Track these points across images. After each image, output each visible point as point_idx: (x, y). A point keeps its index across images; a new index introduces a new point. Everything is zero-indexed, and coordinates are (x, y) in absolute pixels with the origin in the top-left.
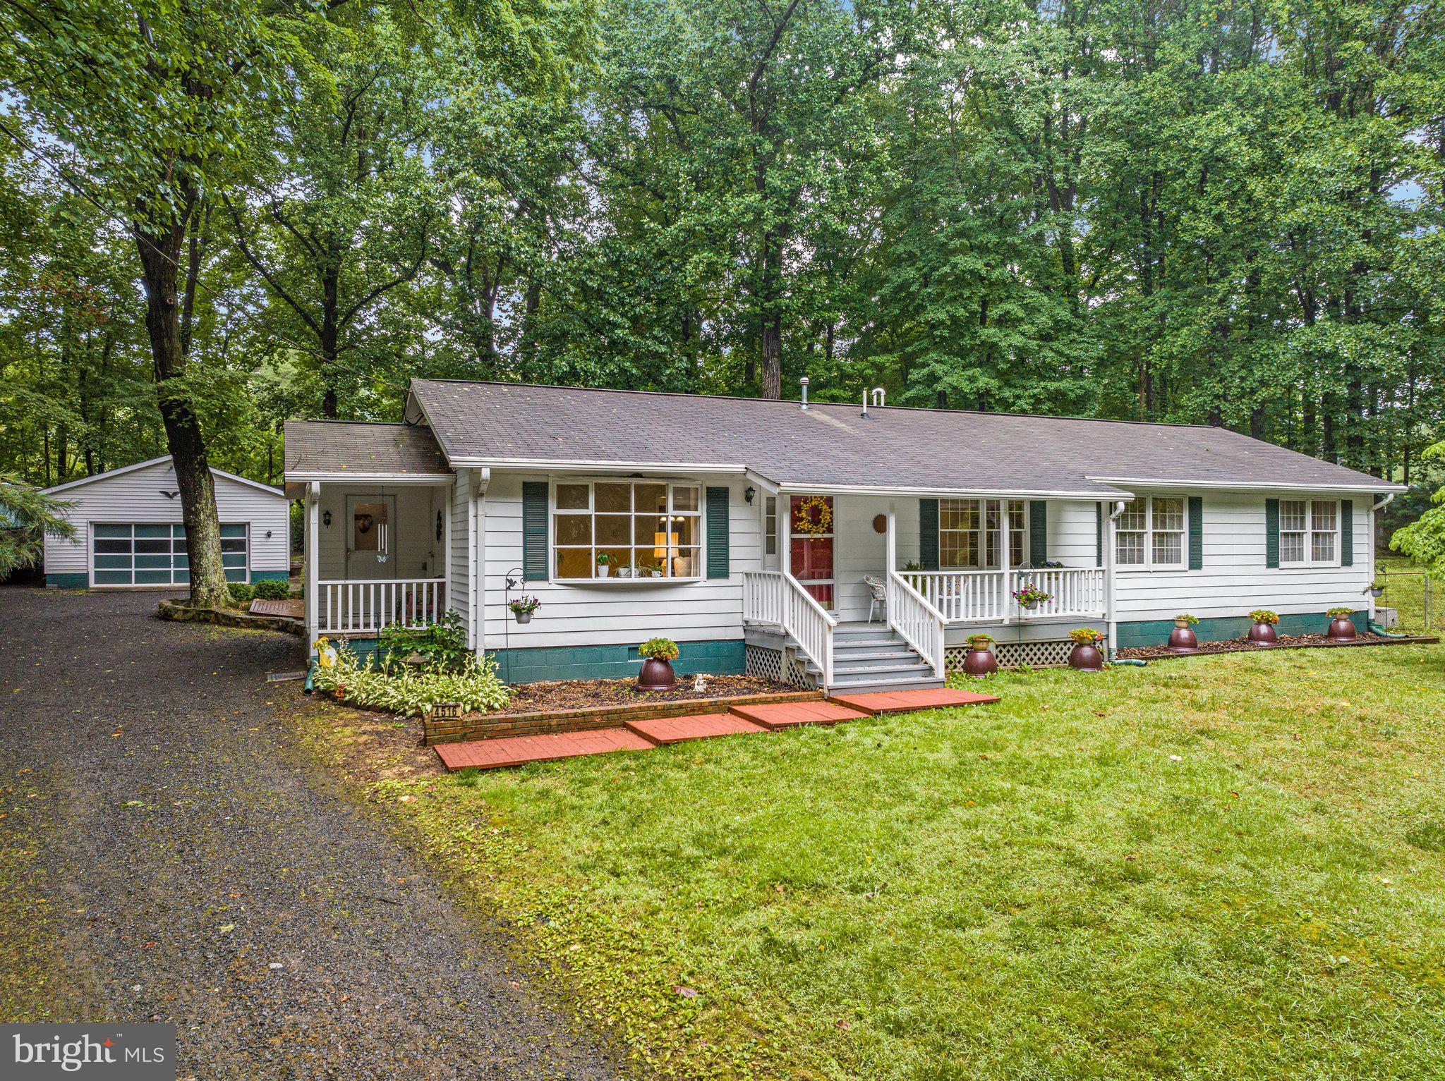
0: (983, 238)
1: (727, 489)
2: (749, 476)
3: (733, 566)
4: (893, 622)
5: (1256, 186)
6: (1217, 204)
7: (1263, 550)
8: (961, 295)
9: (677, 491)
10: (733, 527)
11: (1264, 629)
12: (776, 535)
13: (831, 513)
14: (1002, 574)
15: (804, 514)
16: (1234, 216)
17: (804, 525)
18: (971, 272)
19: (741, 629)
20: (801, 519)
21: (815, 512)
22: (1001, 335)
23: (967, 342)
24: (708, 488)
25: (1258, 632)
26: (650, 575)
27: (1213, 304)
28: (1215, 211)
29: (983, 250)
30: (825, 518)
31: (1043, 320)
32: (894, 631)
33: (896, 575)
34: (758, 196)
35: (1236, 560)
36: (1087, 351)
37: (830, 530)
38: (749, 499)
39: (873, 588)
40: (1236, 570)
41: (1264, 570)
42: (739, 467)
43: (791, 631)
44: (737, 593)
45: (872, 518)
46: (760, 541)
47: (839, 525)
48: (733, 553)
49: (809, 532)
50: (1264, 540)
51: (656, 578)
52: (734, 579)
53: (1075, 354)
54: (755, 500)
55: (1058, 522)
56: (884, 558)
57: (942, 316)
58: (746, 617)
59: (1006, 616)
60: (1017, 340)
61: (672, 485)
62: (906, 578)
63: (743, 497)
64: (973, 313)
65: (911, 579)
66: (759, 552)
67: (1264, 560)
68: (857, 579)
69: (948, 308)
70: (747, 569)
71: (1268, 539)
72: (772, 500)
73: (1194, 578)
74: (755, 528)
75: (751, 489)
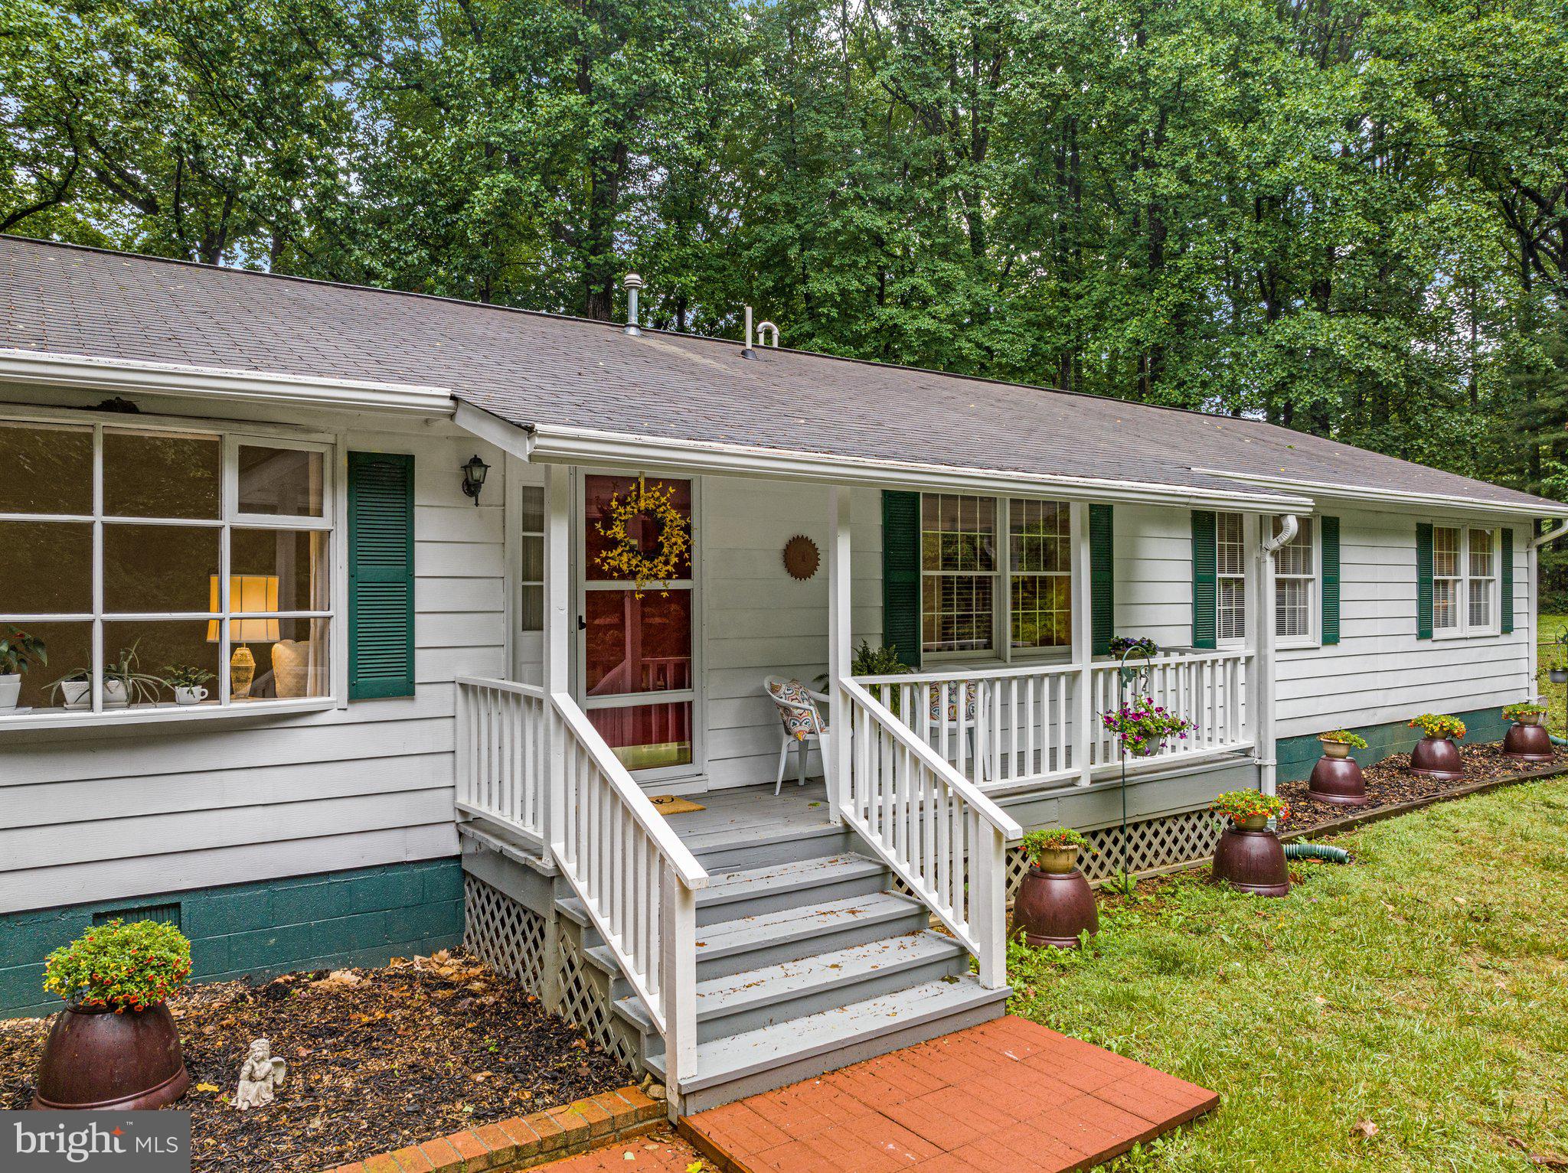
0: (881, 190)
1: (410, 459)
2: (466, 422)
3: (425, 666)
4: (845, 807)
5: (1230, 135)
6: (1182, 154)
7: (1412, 609)
8: (855, 264)
9: (252, 460)
10: (427, 560)
11: (1440, 748)
12: (544, 584)
13: (687, 529)
14: (1075, 676)
15: (618, 531)
16: (1203, 172)
17: (621, 559)
18: (868, 231)
19: (450, 832)
20: (613, 543)
21: (651, 528)
22: (907, 316)
23: (862, 326)
24: (352, 456)
25: (1432, 754)
26: (169, 697)
27: (1174, 286)
28: (1181, 163)
29: (884, 205)
30: (672, 540)
31: (959, 301)
32: (848, 830)
33: (855, 686)
34: (582, 98)
35: (1379, 627)
36: (1012, 342)
37: (683, 571)
38: (472, 488)
39: (786, 709)
40: (1380, 645)
41: (1412, 643)
42: (433, 395)
43: (570, 868)
44: (438, 736)
45: (781, 545)
46: (505, 598)
47: (703, 559)
48: (425, 631)
49: (633, 575)
50: (1412, 592)
51: (189, 707)
52: (428, 701)
53: (999, 346)
54: (490, 489)
55: (1132, 559)
56: (822, 637)
57: (831, 288)
58: (462, 800)
59: (1083, 770)
60: (926, 323)
61: (233, 442)
62: (875, 691)
63: (457, 484)
64: (870, 289)
65: (886, 694)
66: (500, 628)
67: (1412, 626)
68: (748, 686)
69: (838, 278)
70: (465, 674)
71: (1420, 591)
72: (534, 497)
73: (1329, 662)
74: (490, 565)
75: (476, 462)
